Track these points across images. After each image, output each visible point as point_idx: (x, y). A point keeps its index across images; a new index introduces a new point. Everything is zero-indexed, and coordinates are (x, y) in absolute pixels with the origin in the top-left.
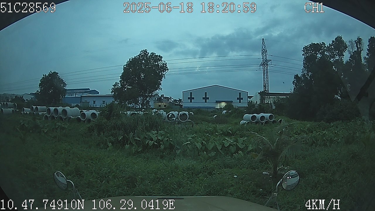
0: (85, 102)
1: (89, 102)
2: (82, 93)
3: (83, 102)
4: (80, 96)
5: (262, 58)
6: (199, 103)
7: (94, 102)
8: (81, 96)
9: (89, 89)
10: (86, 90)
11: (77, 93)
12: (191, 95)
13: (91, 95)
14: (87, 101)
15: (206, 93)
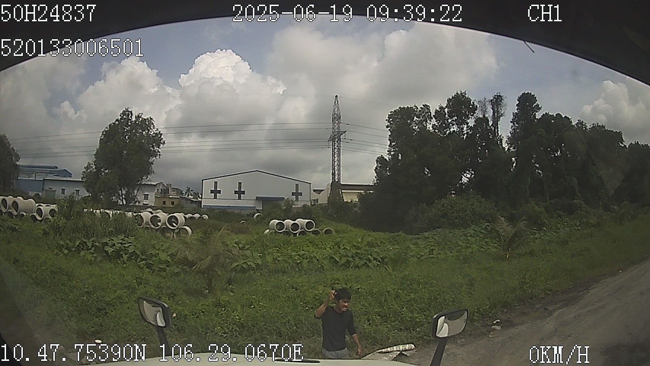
0: (50, 190)
1: (55, 191)
2: (45, 173)
3: (46, 190)
4: (42, 179)
5: (333, 128)
6: (227, 200)
7: (63, 190)
8: (44, 180)
9: (57, 168)
10: (53, 170)
11: (37, 172)
12: (216, 187)
13: (58, 178)
14: (53, 189)
15: (241, 183)
